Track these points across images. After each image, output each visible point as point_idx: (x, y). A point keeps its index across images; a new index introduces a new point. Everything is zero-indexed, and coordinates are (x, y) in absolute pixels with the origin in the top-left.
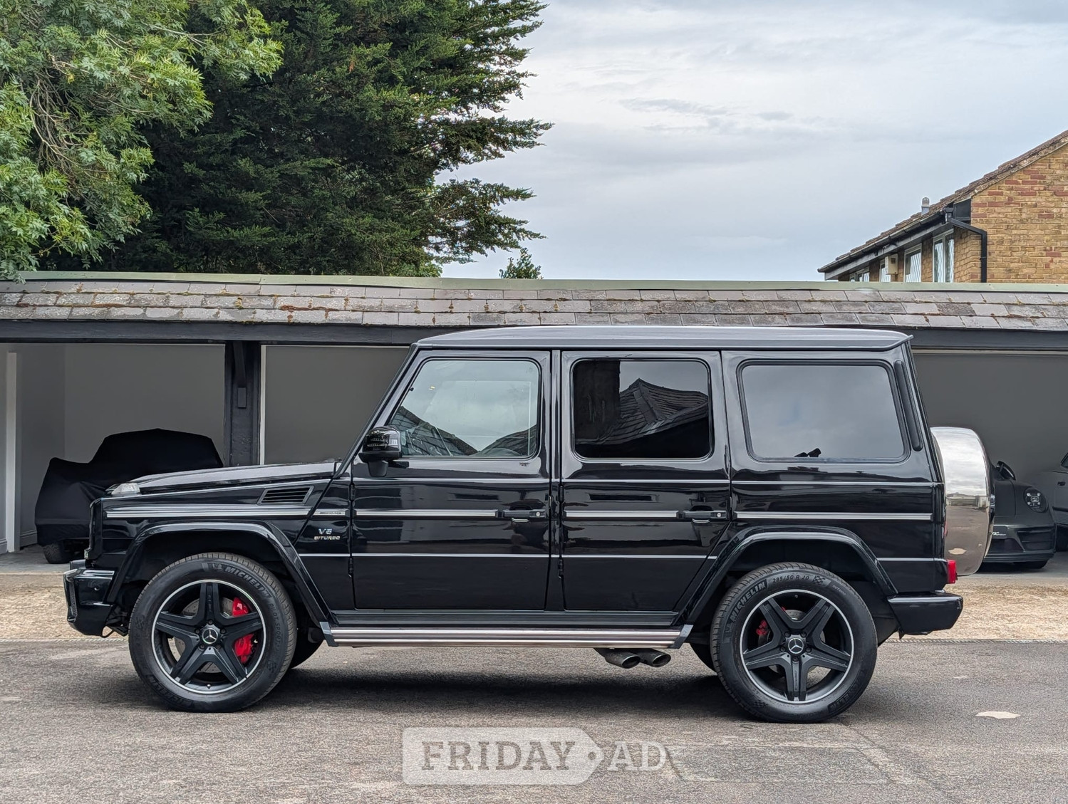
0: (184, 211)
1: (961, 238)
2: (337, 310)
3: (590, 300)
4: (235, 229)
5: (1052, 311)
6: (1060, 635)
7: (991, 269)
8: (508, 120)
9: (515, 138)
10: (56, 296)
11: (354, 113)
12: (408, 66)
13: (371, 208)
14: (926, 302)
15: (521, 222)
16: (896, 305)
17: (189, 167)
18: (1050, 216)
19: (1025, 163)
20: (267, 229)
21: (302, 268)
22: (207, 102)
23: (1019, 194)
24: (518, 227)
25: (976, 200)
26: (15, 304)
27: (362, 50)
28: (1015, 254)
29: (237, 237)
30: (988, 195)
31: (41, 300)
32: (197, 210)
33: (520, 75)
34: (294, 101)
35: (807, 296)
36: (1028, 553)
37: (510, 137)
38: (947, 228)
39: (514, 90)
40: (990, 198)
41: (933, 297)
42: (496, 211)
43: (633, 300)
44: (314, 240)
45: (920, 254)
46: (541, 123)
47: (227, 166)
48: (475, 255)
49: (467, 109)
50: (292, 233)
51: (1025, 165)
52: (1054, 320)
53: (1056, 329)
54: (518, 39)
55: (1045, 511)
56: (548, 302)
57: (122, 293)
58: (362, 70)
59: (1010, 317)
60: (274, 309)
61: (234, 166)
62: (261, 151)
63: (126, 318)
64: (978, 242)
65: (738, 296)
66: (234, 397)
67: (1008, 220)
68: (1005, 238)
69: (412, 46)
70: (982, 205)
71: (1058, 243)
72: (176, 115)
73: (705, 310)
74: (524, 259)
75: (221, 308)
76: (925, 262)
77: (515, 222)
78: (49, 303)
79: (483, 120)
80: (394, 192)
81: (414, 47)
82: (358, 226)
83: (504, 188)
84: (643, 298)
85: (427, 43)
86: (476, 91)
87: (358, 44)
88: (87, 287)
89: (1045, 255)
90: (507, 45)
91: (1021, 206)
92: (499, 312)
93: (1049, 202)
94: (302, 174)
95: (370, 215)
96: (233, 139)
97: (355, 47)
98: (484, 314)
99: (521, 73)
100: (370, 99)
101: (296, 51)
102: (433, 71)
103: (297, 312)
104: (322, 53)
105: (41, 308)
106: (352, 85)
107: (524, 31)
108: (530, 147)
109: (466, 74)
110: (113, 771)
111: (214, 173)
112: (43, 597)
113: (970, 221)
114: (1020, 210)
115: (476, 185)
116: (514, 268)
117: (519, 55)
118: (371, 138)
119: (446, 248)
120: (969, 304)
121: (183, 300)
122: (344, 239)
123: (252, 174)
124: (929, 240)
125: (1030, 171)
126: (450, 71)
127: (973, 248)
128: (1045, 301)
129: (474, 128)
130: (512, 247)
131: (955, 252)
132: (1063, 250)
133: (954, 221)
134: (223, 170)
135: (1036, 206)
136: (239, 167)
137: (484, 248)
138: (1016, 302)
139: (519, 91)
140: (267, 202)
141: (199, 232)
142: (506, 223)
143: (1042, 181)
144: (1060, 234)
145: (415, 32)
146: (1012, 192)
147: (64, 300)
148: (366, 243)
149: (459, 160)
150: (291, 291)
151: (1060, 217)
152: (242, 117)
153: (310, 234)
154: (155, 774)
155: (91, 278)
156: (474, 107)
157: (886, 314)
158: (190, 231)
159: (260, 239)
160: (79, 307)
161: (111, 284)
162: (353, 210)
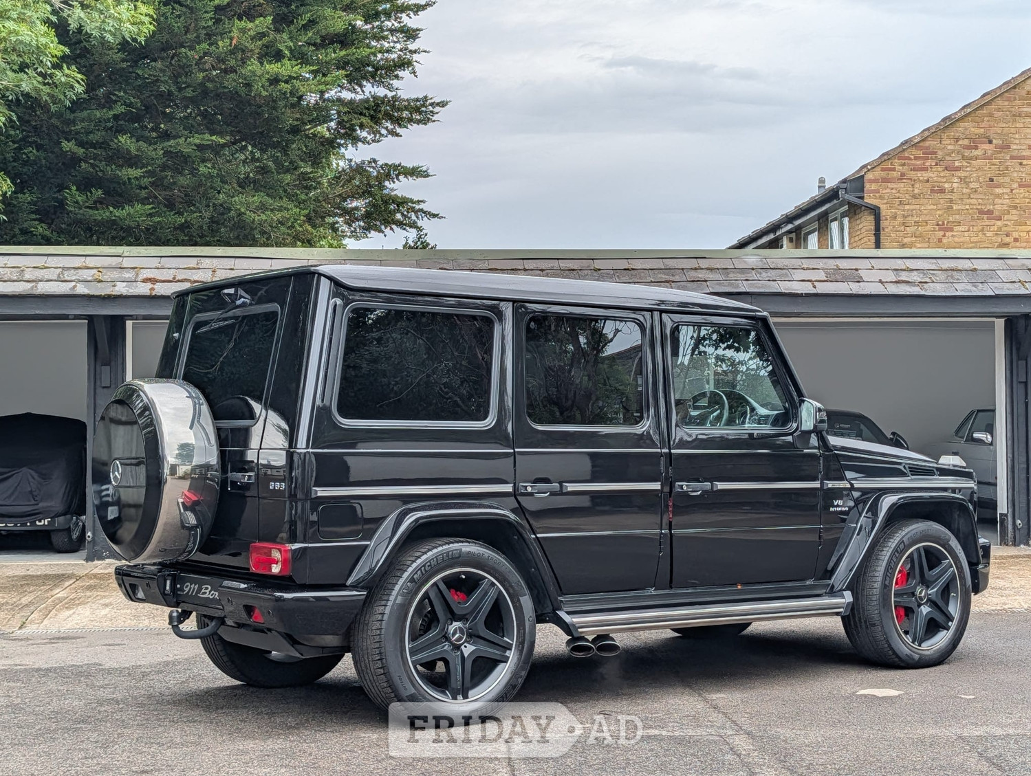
0: (64, 190)
1: (855, 214)
2: (202, 282)
4: (118, 208)
5: (941, 276)
7: (885, 244)
8: (402, 97)
9: (411, 116)
11: (238, 88)
12: (295, 41)
13: (264, 187)
14: (813, 269)
15: (419, 202)
16: (785, 271)
17: (68, 146)
18: (942, 191)
20: (152, 209)
22: (79, 76)
23: (911, 170)
24: (417, 207)
25: (869, 176)
27: (245, 24)
28: (908, 229)
29: (119, 217)
30: (882, 171)
32: (75, 188)
33: (412, 52)
34: (175, 77)
35: (693, 264)
37: (405, 114)
38: (841, 205)
39: (408, 67)
40: (883, 174)
41: (820, 264)
42: (392, 190)
43: (516, 269)
44: (203, 220)
45: (816, 233)
46: (437, 100)
47: (108, 144)
48: (373, 233)
49: (361, 86)
50: (180, 213)
51: (916, 141)
52: (943, 285)
53: (944, 294)
54: (410, 18)
58: (247, 45)
59: (898, 282)
60: (135, 281)
61: (115, 144)
62: (144, 128)
64: (871, 218)
65: (624, 265)
66: (98, 377)
67: (901, 195)
68: (898, 213)
69: (297, 21)
70: (875, 181)
71: (951, 218)
72: (46, 89)
74: (420, 238)
75: (79, 281)
76: (821, 239)
77: (412, 201)
79: (375, 97)
80: (287, 171)
81: (299, 21)
82: (248, 205)
83: (403, 167)
85: (314, 17)
86: (370, 69)
87: (240, 19)
89: (937, 229)
90: (400, 22)
91: (913, 181)
93: (941, 177)
94: (187, 150)
95: (262, 194)
96: (114, 115)
97: (236, 21)
99: (414, 50)
100: (254, 73)
101: (176, 25)
102: (322, 46)
103: (161, 284)
104: (204, 27)
106: (236, 60)
107: (417, 9)
108: (425, 124)
109: (356, 48)
111: (95, 151)
113: (864, 197)
114: (913, 185)
115: (373, 165)
116: (410, 246)
117: (410, 34)
118: (259, 115)
120: (857, 270)
121: (39, 274)
122: (233, 217)
123: (134, 152)
124: (824, 219)
125: (922, 146)
126: (339, 46)
127: (867, 224)
128: (933, 267)
129: (366, 106)
130: (411, 227)
131: (849, 228)
132: (956, 224)
133: (847, 196)
134: (105, 148)
135: (928, 181)
136: (120, 144)
137: (383, 227)
138: (904, 268)
139: (413, 69)
140: (150, 179)
141: (81, 211)
142: (403, 203)
143: (933, 156)
144: (952, 208)
145: (301, 5)
146: (905, 167)
148: (257, 222)
149: (357, 141)
150: (155, 263)
151: (952, 192)
152: (122, 94)
153: (198, 214)
156: (368, 86)
157: (773, 281)
158: (70, 211)
159: (145, 218)
162: (244, 189)
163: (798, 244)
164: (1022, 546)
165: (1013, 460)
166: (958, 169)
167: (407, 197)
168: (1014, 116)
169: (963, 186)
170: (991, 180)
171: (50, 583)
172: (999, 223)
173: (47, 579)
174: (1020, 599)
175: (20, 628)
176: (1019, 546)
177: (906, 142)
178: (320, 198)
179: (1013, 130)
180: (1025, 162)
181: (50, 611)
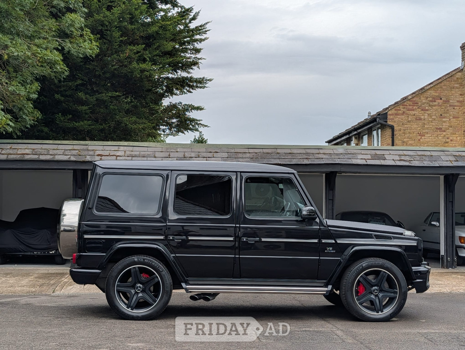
0: (55, 115)
1: (384, 128)
2: (121, 156)
4: (77, 122)
5: (418, 158)
7: (396, 141)
8: (194, 77)
9: (197, 85)
10: (1, 150)
11: (128, 73)
12: (151, 54)
13: (135, 114)
14: (366, 154)
15: (199, 120)
16: (354, 155)
17: (57, 96)
18: (420, 119)
19: (410, 97)
20: (90, 122)
21: (105, 139)
22: (66, 68)
23: (407, 110)
24: (199, 122)
25: (390, 113)
27: (132, 47)
28: (406, 135)
29: (77, 126)
30: (395, 110)
32: (60, 114)
34: (102, 69)
35: (317, 151)
37: (195, 84)
38: (378, 124)
39: (196, 65)
40: (395, 112)
41: (369, 152)
42: (189, 116)
43: (246, 153)
44: (111, 127)
45: (367, 135)
46: (208, 79)
47: (74, 96)
48: (180, 134)
49: (177, 72)
50: (102, 125)
51: (410, 98)
52: (418, 162)
53: (419, 165)
54: (198, 44)
56: (210, 153)
57: (29, 149)
58: (132, 56)
59: (400, 160)
60: (94, 155)
62: (88, 89)
63: (31, 159)
64: (390, 130)
65: (289, 151)
66: (77, 193)
67: (403, 121)
68: (402, 128)
69: (153, 46)
70: (392, 115)
71: (424, 131)
72: (53, 74)
73: (275, 157)
74: (201, 136)
75: (72, 155)
76: (369, 138)
77: (197, 120)
79: (183, 77)
80: (145, 107)
81: (154, 46)
82: (130, 121)
83: (193, 106)
84: (250, 152)
85: (160, 44)
86: (180, 65)
87: (130, 45)
88: (14, 146)
89: (418, 135)
90: (193, 46)
91: (408, 115)
92: (190, 157)
93: (420, 113)
94: (105, 99)
95: (135, 117)
96: (77, 84)
98: (183, 158)
99: (199, 58)
100: (135, 68)
101: (104, 47)
102: (162, 56)
103: (104, 157)
104: (114, 48)
106: (127, 62)
107: (201, 40)
108: (203, 88)
109: (176, 57)
110: (30, 340)
111: (68, 99)
113: (387, 121)
114: (408, 117)
115: (180, 104)
116: (196, 139)
117: (198, 51)
118: (135, 84)
119: (168, 131)
120: (384, 155)
121: (55, 152)
122: (123, 126)
123: (84, 99)
124: (371, 129)
125: (412, 100)
126: (169, 56)
127: (388, 133)
128: (415, 154)
129: (179, 80)
130: (196, 131)
131: (381, 134)
132: (426, 133)
133: (380, 121)
134: (72, 97)
135: (414, 115)
136: (79, 96)
137: (184, 131)
138: (402, 154)
139: (198, 66)
140: (90, 110)
141: (61, 124)
142: (193, 121)
143: (417, 105)
144: (425, 127)
145: (154, 40)
146: (405, 109)
147: (4, 152)
148: (133, 128)
149: (173, 94)
150: (101, 148)
151: (425, 120)
152: (80, 75)
153: (109, 125)
154: (47, 341)
155: (16, 142)
156: (179, 72)
157: (350, 159)
158: (57, 123)
159: (87, 127)
160: (11, 154)
161: (24, 145)
162: (128, 114)
163: (359, 140)
164: (450, 269)
165: (447, 233)
166: (427, 110)
167: (195, 118)
168: (451, 88)
169: (429, 117)
170: (441, 115)
171: (59, 276)
172: (444, 133)
173: (57, 274)
174: (447, 288)
175: (53, 293)
176: (449, 268)
178: (159, 119)
179: (450, 94)
180: (455, 108)
181: (64, 286)
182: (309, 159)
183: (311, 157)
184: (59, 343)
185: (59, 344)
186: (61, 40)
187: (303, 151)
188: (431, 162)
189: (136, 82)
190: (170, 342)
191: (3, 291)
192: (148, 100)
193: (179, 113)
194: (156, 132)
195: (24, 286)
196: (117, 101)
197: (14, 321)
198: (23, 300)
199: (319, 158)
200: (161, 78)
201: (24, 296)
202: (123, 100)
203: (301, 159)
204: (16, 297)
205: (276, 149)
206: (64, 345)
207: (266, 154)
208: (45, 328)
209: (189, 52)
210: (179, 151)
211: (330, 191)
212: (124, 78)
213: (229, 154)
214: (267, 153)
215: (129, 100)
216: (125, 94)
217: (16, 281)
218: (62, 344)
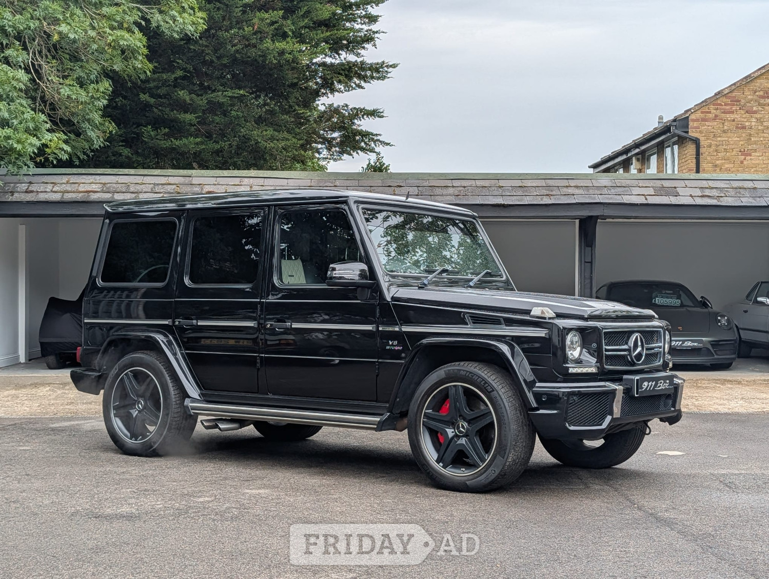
0: (141, 127)
1: (683, 143)
3: (418, 187)
4: (177, 139)
5: (732, 192)
6: (729, 409)
7: (703, 165)
8: (367, 62)
9: (373, 74)
10: (52, 185)
11: (257, 58)
12: (296, 25)
13: (272, 124)
14: (646, 187)
15: (377, 135)
16: (626, 189)
17: (144, 97)
18: (744, 128)
20: (198, 140)
21: (224, 166)
23: (722, 113)
24: (376, 138)
25: (693, 117)
26: (24, 191)
27: (263, 15)
28: (719, 154)
29: (178, 146)
30: (701, 113)
31: (42, 188)
32: (150, 126)
33: (374, 33)
34: (216, 51)
35: (565, 183)
36: (718, 357)
37: (369, 73)
38: (673, 136)
39: (371, 42)
40: (702, 116)
41: (651, 183)
42: (359, 126)
43: (447, 187)
44: (232, 147)
45: (656, 155)
46: (390, 64)
47: (170, 96)
48: (345, 156)
49: (339, 54)
50: (217, 142)
51: (726, 92)
52: (733, 199)
53: (733, 205)
54: (373, 8)
55: (730, 329)
56: (389, 188)
57: (97, 183)
58: (264, 28)
59: (703, 196)
60: (201, 194)
61: (176, 96)
62: (194, 84)
63: (100, 200)
64: (694, 146)
65: (518, 183)
67: (714, 130)
68: (713, 143)
70: (697, 120)
71: (750, 146)
73: (496, 193)
74: (379, 160)
75: (165, 193)
76: (659, 160)
77: (372, 134)
78: (48, 190)
79: (349, 62)
80: (287, 113)
81: (299, 12)
82: (263, 136)
83: (366, 110)
84: (454, 185)
85: (309, 9)
86: (345, 42)
87: (260, 10)
88: (73, 179)
89: (740, 154)
90: (366, 11)
91: (724, 120)
93: (743, 118)
94: (222, 101)
95: (271, 129)
96: (175, 77)
97: (257, 12)
99: (375, 30)
100: (268, 48)
101: (217, 16)
102: (314, 28)
104: (235, 17)
105: (42, 194)
106: (256, 39)
107: (378, 2)
108: (382, 80)
109: (337, 30)
110: (91, 485)
111: (162, 101)
112: (45, 390)
113: (688, 131)
114: (723, 123)
115: (346, 108)
116: (372, 165)
117: (373, 19)
118: (271, 75)
119: (325, 152)
120: (675, 188)
121: (139, 188)
122: (253, 145)
123: (188, 101)
124: (662, 145)
125: (730, 96)
126: (325, 29)
127: (690, 151)
128: (727, 186)
129: (343, 68)
130: (370, 152)
131: (678, 153)
132: (753, 151)
133: (676, 131)
134: (168, 98)
135: (734, 121)
136: (179, 96)
137: (352, 152)
138: (707, 187)
139: (374, 43)
140: (198, 120)
141: (152, 142)
142: (366, 135)
143: (738, 103)
144: (751, 140)
146: (718, 111)
147: (57, 188)
148: (268, 148)
149: (334, 90)
150: (213, 181)
151: (751, 128)
152: (180, 62)
153: (229, 143)
154: (118, 486)
155: (76, 173)
156: (343, 54)
157: (618, 195)
158: (145, 141)
159: (194, 146)
160: (68, 192)
161: (90, 177)
162: (259, 125)
163: (643, 163)
166: (755, 112)
167: (369, 131)
169: (759, 124)
177: (719, 93)
178: (310, 132)
182: (551, 195)
183: (554, 193)
184: (137, 489)
185: (136, 491)
186: (146, 8)
187: (543, 183)
188: (753, 199)
189: (271, 72)
190: (311, 487)
191: (57, 411)
192: (292, 101)
193: (343, 122)
194: (306, 154)
195: (90, 403)
196: (242, 104)
197: (70, 456)
198: (88, 424)
199: (569, 195)
200: (313, 64)
201: (90, 418)
202: (252, 101)
203: (538, 197)
204: (77, 420)
205: (498, 180)
206: (145, 493)
207: (481, 188)
208: (118, 467)
209: (359, 20)
210: (338, 185)
211: (587, 248)
212: (251, 66)
213: (420, 188)
214: (483, 187)
215: (261, 101)
216: (255, 92)
217: (78, 395)
218: (141, 491)
